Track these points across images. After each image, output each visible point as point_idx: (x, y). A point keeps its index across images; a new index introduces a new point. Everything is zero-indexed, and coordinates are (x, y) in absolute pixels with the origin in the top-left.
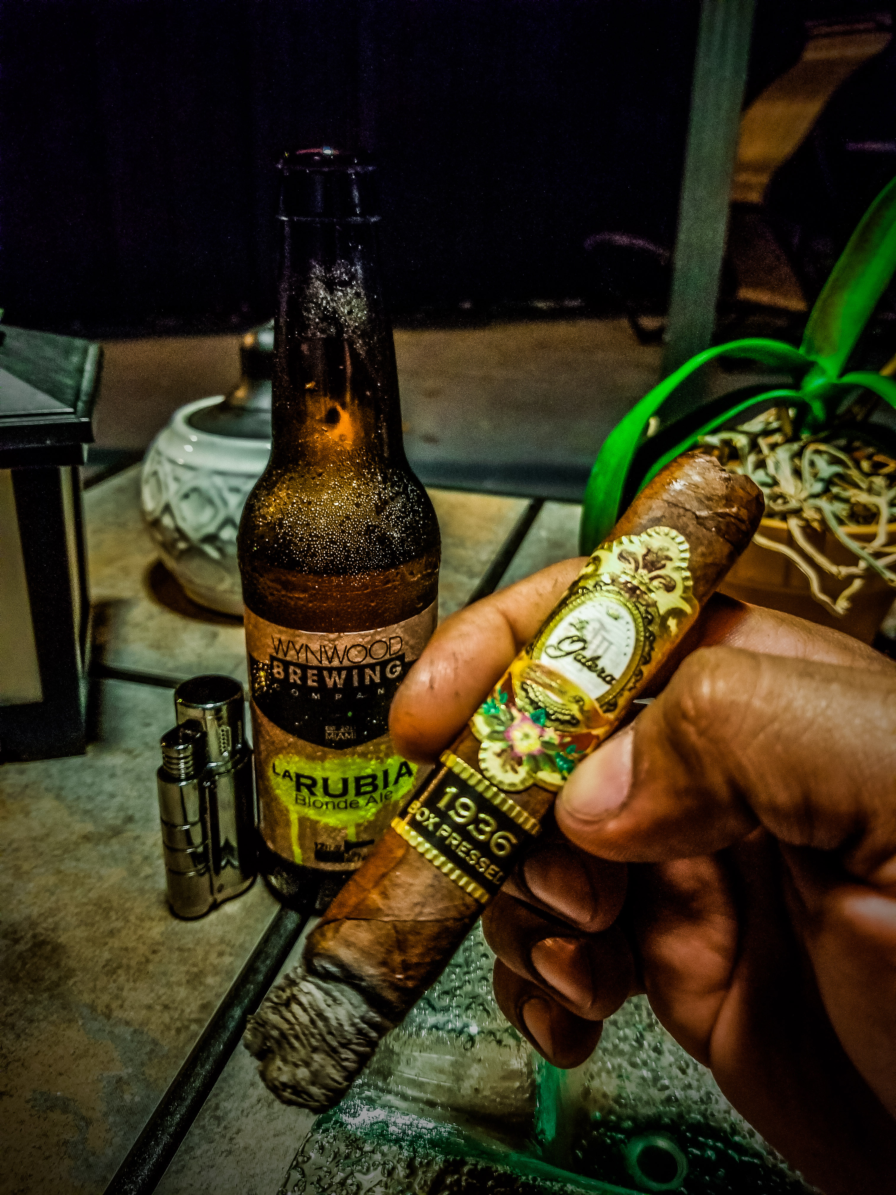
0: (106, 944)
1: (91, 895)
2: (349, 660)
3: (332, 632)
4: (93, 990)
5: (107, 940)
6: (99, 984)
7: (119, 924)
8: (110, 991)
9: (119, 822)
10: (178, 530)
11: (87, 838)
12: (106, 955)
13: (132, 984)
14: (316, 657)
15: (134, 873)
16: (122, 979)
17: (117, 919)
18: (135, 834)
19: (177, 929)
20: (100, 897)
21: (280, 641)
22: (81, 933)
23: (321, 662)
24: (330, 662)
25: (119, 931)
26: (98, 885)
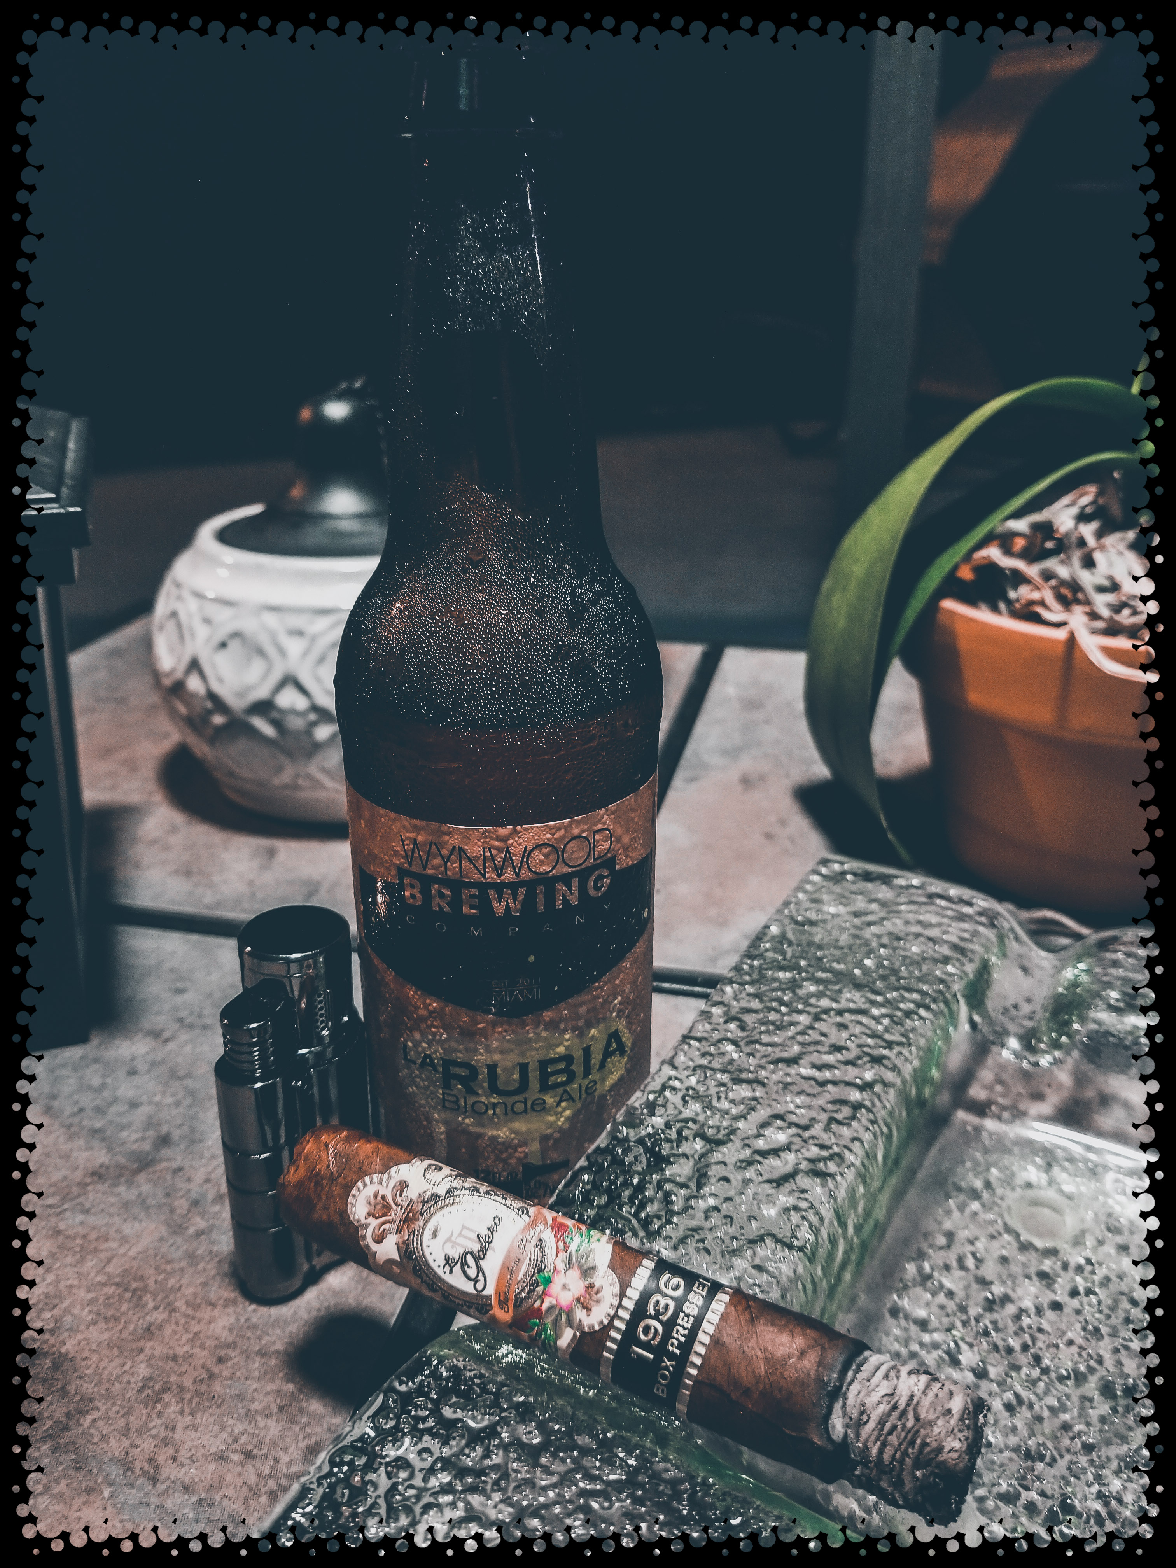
0: (141, 1350)
1: (110, 1269)
2: (531, 870)
3: (503, 825)
4: (126, 1432)
5: (141, 1343)
6: (135, 1422)
7: (160, 1316)
8: (154, 1432)
9: (147, 1146)
10: (212, 696)
11: (97, 1175)
12: (143, 1370)
13: (189, 1418)
14: (477, 868)
15: (177, 1229)
16: (172, 1410)
17: (156, 1308)
18: (175, 1165)
19: (254, 1320)
20: (126, 1271)
21: (415, 842)
22: (98, 1335)
23: (484, 876)
24: (499, 875)
25: (160, 1327)
26: (122, 1251)
